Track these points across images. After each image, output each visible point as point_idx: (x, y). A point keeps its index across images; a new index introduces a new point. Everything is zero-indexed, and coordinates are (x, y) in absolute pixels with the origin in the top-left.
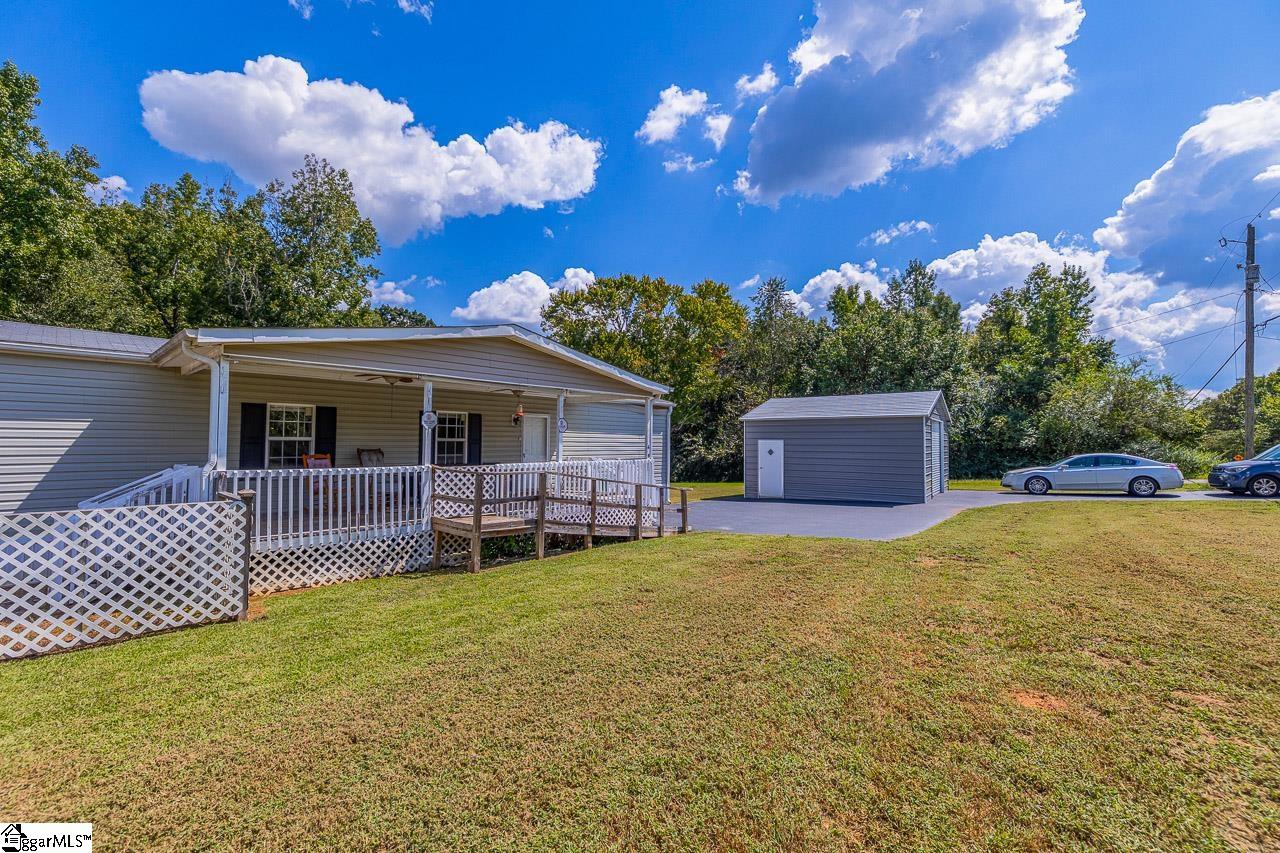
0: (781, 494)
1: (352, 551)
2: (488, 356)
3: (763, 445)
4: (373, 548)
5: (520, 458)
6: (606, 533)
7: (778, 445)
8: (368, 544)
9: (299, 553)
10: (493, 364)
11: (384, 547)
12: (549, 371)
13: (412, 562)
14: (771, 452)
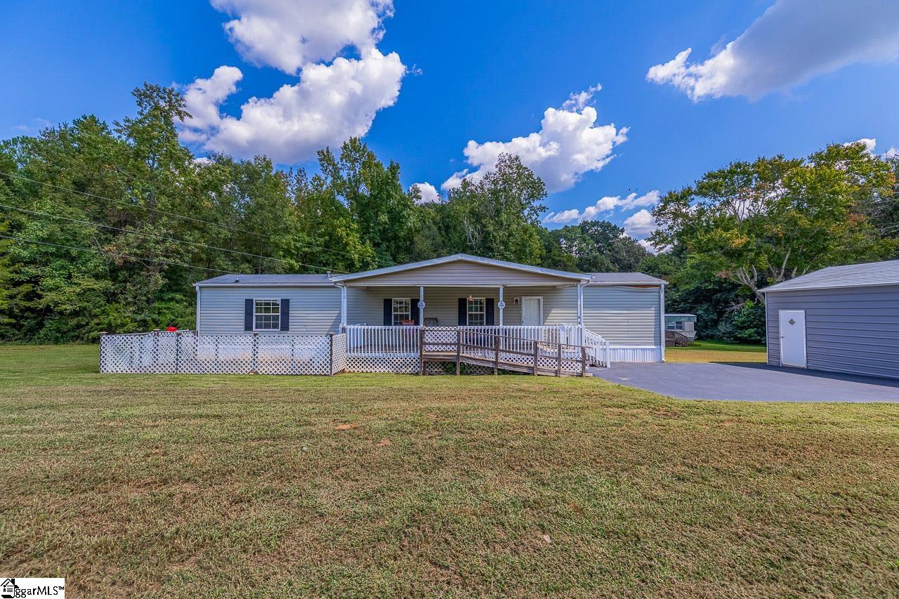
0: (803, 364)
1: (389, 361)
2: (451, 271)
3: (784, 315)
4: (397, 361)
5: (520, 323)
6: (507, 368)
7: (799, 315)
8: (395, 358)
9: (369, 359)
10: (454, 275)
11: (401, 361)
12: (482, 275)
13: (414, 369)
14: (792, 322)
